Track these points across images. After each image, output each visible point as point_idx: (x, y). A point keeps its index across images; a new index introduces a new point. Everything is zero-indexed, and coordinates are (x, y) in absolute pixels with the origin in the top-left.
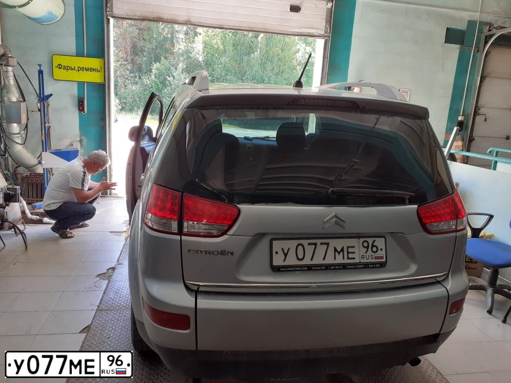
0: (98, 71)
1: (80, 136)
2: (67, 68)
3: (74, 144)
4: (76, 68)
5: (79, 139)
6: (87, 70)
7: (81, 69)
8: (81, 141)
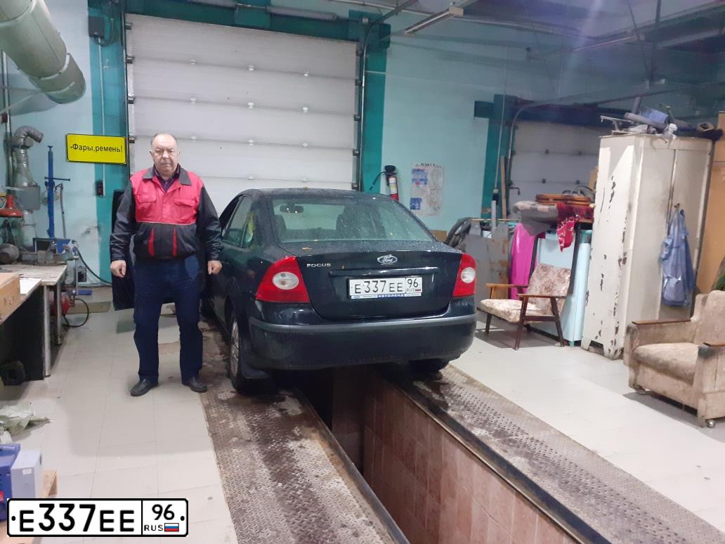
0: (118, 151)
1: (98, 222)
2: (83, 148)
3: (91, 231)
4: (94, 148)
5: (96, 225)
6: (106, 149)
7: (99, 149)
8: (99, 228)
